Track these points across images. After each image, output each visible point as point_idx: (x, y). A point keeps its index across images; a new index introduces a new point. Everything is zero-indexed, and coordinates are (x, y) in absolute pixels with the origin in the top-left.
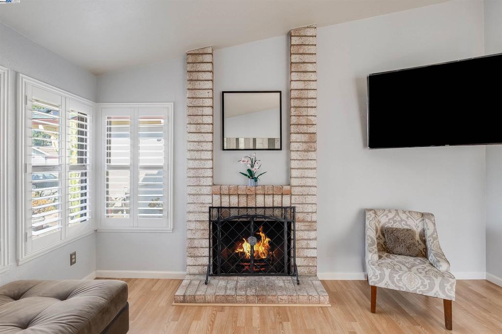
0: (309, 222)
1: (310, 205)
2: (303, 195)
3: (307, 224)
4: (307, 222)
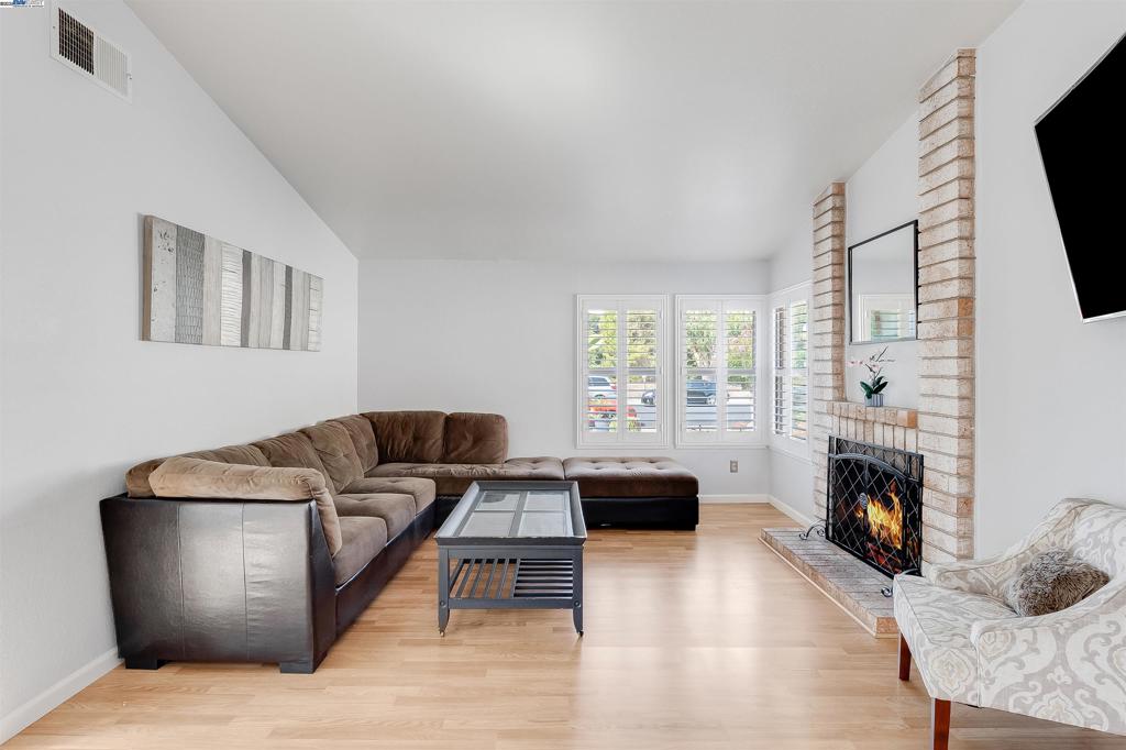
0: (945, 494)
1: (947, 458)
2: (935, 433)
3: (941, 496)
4: (941, 492)
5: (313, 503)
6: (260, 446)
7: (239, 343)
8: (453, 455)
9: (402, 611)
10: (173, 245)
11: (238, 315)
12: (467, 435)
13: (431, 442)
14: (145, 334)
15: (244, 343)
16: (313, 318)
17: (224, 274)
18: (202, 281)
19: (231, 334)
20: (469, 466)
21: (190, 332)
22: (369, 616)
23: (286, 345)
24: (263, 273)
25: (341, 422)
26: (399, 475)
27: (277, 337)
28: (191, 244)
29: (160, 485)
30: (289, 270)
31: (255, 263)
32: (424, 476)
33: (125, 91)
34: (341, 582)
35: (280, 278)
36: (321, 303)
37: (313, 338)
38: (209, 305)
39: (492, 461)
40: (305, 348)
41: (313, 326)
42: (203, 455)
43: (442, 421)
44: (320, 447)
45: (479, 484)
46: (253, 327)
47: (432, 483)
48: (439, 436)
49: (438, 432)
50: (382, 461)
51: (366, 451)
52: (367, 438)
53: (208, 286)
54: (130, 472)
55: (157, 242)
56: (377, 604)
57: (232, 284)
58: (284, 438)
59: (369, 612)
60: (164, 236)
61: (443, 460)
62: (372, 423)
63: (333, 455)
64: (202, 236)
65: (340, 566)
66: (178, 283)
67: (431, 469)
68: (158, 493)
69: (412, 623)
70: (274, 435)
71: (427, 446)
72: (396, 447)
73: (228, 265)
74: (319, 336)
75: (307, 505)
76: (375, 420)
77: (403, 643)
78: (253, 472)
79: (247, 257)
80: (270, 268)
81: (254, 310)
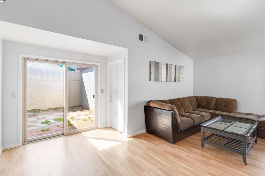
5: (173, 112)
6: (168, 100)
7: (165, 81)
8: (218, 109)
9: (195, 141)
10: (154, 65)
11: (165, 76)
12: (223, 104)
13: (212, 104)
14: (150, 80)
15: (166, 81)
16: (181, 75)
17: (163, 69)
18: (159, 70)
19: (164, 79)
20: (223, 112)
21: (157, 79)
22: (187, 139)
23: (175, 81)
24: (170, 68)
25: (187, 97)
26: (201, 111)
27: (173, 79)
28: (157, 64)
29: (151, 105)
30: (176, 66)
31: (168, 66)
32: (208, 112)
33: (147, 42)
34: (180, 129)
35: (174, 67)
36: (183, 72)
37: (181, 79)
38: (160, 74)
39: (231, 112)
40: (179, 81)
41: (181, 77)
42: (158, 101)
43: (215, 99)
44: (181, 102)
45: (221, 117)
46: (168, 78)
47: (209, 114)
48: (214, 103)
49: (214, 102)
50: (198, 108)
51: (194, 105)
52: (194, 102)
53: (160, 71)
54: (148, 102)
55: (152, 65)
56: (190, 137)
57: (164, 70)
58: (174, 100)
59: (187, 138)
60: (153, 64)
61: (215, 109)
62: (196, 99)
63: (185, 104)
64: (159, 62)
65: (179, 126)
66: (155, 71)
67: (210, 111)
68: (151, 106)
69: (195, 143)
70: (172, 98)
71: (210, 105)
72: (202, 105)
73: (163, 67)
74: (183, 79)
75: (171, 112)
76: (197, 98)
77: (192, 146)
78: (163, 104)
79: (167, 65)
80: (171, 66)
81: (168, 74)
